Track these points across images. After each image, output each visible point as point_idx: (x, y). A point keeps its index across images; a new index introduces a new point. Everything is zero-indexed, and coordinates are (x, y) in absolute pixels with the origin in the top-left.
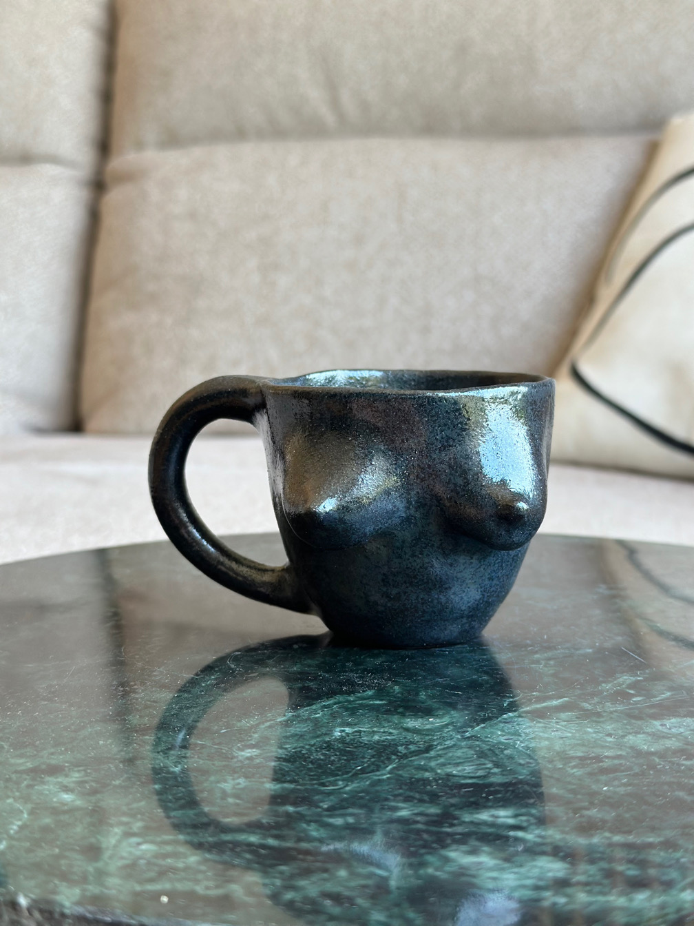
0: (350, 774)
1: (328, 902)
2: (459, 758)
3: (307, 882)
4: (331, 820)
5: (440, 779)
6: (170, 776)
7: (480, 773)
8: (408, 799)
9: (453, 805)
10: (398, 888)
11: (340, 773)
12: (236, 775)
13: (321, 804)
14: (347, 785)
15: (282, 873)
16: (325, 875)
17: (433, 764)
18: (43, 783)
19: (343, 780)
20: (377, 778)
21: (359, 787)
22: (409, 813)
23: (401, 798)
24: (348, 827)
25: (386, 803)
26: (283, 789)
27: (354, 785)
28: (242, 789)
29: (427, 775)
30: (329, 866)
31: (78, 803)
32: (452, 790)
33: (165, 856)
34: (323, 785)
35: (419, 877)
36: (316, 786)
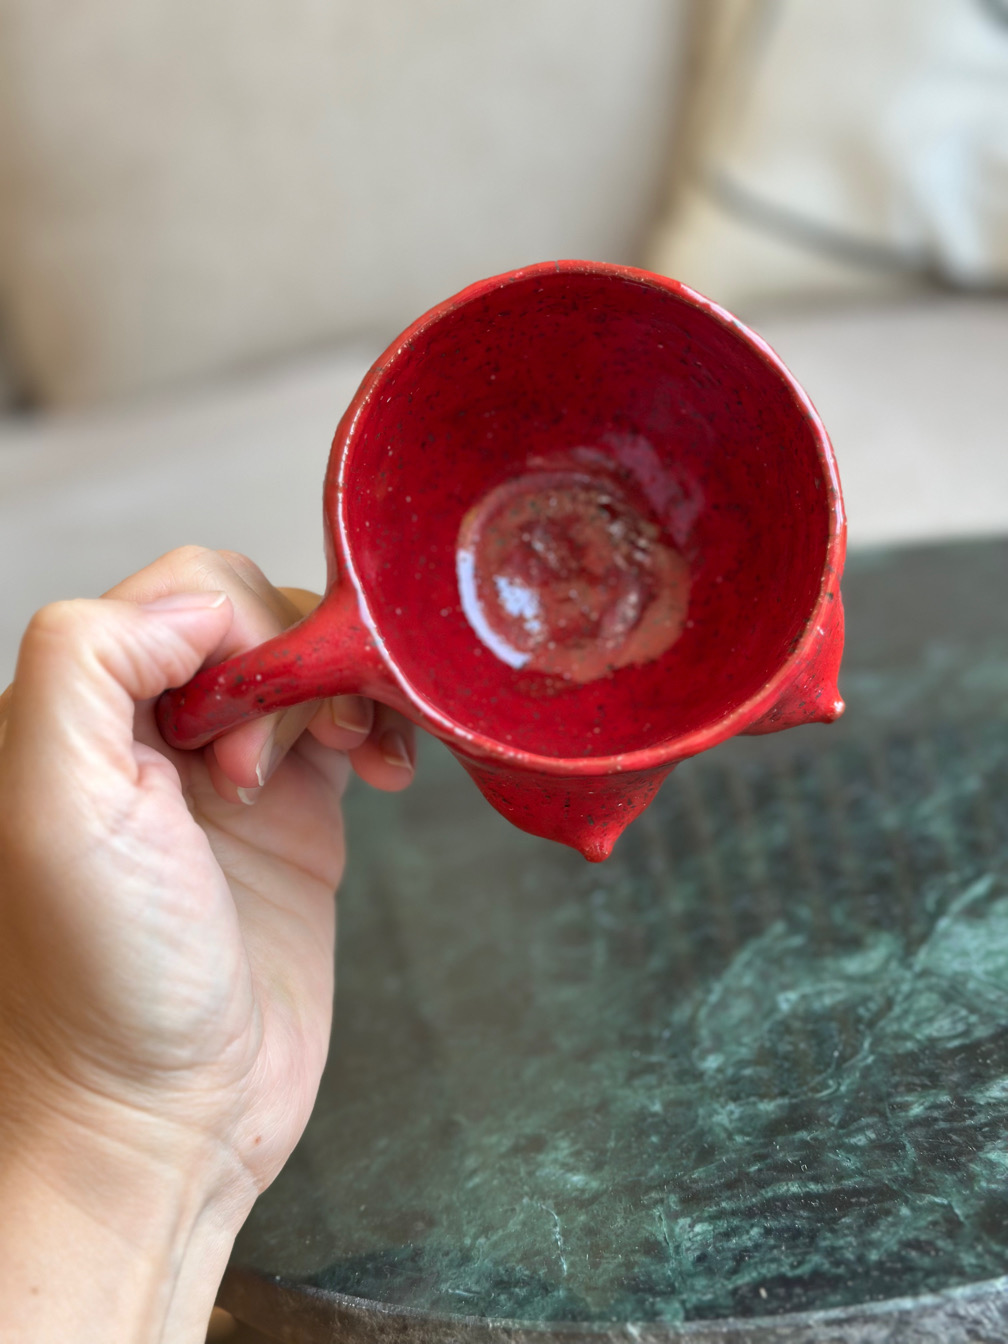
0: (833, 1066)
1: (914, 1254)
2: (927, 1009)
3: (879, 1233)
4: (853, 1141)
5: (926, 1048)
6: (656, 1119)
7: (961, 1027)
8: (910, 1088)
9: (957, 1085)
10: (967, 1217)
11: (822, 1067)
12: (722, 1099)
13: (830, 1120)
14: (839, 1085)
15: (849, 1227)
16: (890, 1219)
17: (906, 1026)
18: (540, 1165)
19: (832, 1077)
20: (862, 1064)
21: (852, 1083)
22: (922, 1107)
23: (902, 1089)
24: (874, 1145)
25: (892, 1100)
26: (781, 1107)
27: (847, 1081)
28: (741, 1119)
29: (910, 1045)
30: (887, 1205)
31: (595, 1184)
32: (945, 1061)
33: (727, 1235)
34: (816, 1090)
35: (978, 1197)
36: (810, 1094)
